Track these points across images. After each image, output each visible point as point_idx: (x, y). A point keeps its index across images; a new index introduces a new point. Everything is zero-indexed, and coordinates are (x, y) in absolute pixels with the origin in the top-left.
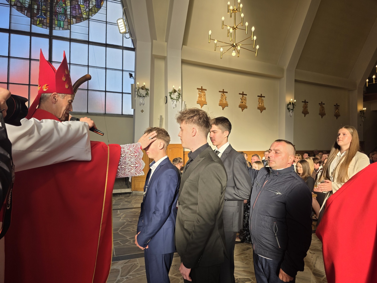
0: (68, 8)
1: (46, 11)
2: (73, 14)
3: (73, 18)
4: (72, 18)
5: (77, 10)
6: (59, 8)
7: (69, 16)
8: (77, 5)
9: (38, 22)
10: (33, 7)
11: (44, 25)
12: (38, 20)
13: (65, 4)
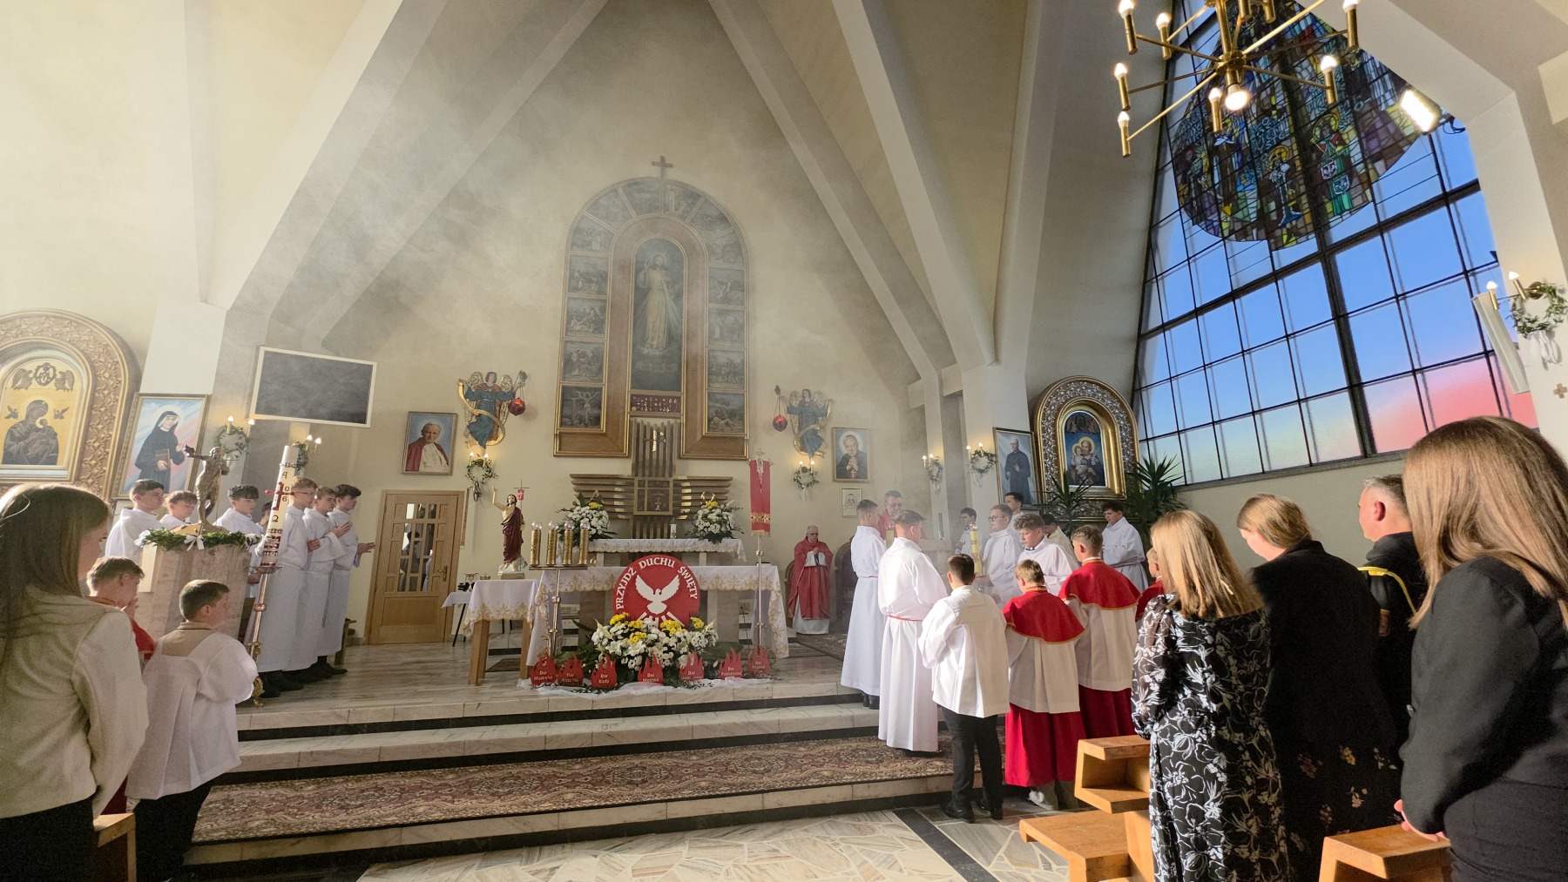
0: (1351, 147)
1: (1299, 196)
2: (1370, 151)
3: (1373, 162)
4: (1370, 166)
5: (1380, 132)
6: (1326, 168)
7: (1362, 165)
8: (1378, 119)
9: (1285, 237)
10: (1266, 211)
11: (1300, 235)
12: (1285, 231)
13: (1342, 143)
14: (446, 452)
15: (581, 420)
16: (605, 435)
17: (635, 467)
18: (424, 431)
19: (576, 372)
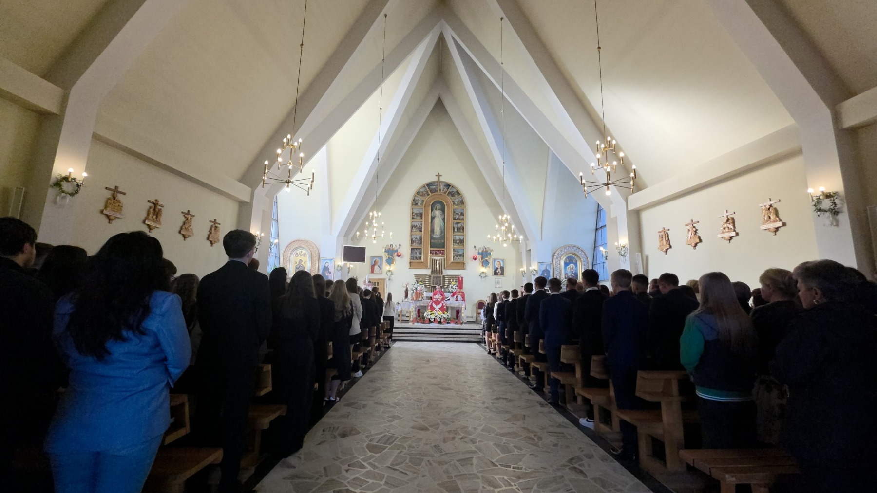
14: (380, 267)
15: (416, 258)
16: (423, 262)
17: (432, 272)
18: (375, 262)
19: (414, 244)
